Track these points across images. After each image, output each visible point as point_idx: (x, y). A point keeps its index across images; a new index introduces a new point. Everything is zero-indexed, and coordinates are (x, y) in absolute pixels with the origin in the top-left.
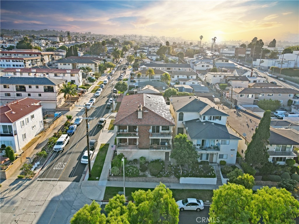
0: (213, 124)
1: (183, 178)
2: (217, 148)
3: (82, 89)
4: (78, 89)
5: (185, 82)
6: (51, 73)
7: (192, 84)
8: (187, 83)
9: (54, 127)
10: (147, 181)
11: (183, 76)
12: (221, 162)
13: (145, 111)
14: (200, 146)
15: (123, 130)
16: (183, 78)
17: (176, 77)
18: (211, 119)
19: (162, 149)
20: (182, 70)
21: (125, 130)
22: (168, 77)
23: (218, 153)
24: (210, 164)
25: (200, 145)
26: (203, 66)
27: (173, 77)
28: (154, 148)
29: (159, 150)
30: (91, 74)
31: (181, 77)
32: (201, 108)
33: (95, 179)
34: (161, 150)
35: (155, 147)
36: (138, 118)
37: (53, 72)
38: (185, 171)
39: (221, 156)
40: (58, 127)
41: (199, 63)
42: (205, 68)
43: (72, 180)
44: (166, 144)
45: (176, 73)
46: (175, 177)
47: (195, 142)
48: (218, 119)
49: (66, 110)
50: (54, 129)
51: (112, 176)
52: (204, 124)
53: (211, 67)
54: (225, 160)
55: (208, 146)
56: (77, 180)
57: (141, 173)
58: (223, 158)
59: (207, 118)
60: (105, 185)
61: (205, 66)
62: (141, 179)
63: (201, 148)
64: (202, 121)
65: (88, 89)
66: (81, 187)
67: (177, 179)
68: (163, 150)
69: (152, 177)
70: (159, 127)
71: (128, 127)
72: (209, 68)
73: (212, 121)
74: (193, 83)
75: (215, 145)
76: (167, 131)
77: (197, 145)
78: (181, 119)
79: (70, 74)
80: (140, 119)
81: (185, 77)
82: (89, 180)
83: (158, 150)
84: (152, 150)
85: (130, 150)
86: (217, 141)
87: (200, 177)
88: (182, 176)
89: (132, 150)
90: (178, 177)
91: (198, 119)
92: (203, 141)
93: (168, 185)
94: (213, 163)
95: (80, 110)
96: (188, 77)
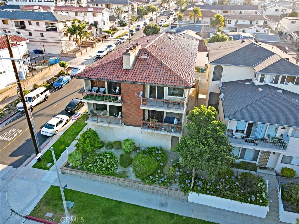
0: (280, 91)
1: (194, 193)
2: (281, 143)
3: (106, 34)
4: (102, 33)
5: (244, 29)
6: (71, 11)
7: (255, 32)
8: (247, 30)
9: (44, 76)
10: (127, 186)
11: (244, 21)
12: (283, 169)
13: (142, 57)
14: (242, 134)
15: (99, 88)
16: (244, 23)
17: (233, 22)
18: (276, 82)
19: (165, 130)
20: (244, 13)
21: (102, 89)
22: (220, 20)
23: (280, 154)
24: (259, 170)
25: (243, 132)
26: (276, 10)
27: (229, 23)
28: (149, 127)
29: (158, 132)
30: (125, 17)
31: (240, 22)
32: (259, 59)
33: (43, 167)
34: (162, 133)
35: (152, 125)
36: (124, 68)
37: (73, 10)
38: (200, 183)
39: (286, 160)
40: (49, 77)
41: (272, 6)
42: (279, 13)
43: (10, 163)
44: (175, 121)
45: (233, 17)
46: (180, 189)
47: (232, 125)
48: (293, 83)
49: (72, 56)
50: (43, 79)
51: (70, 167)
52: (260, 89)
53: (289, 11)
54: (295, 168)
55: (260, 136)
56: (16, 165)
57: (120, 170)
58: (289, 163)
59: (268, 79)
60: (52, 182)
61: (280, 10)
62: (115, 180)
63: (243, 138)
64: (258, 83)
65: (113, 34)
66: (14, 179)
67: (182, 193)
68: (165, 133)
69: (137, 179)
70: (163, 88)
71: (106, 83)
72: (285, 13)
73: (278, 85)
74: (257, 31)
75: (278, 135)
76: (178, 98)
77: (237, 131)
78: (217, 77)
79: (91, 13)
80: (127, 70)
81: (247, 22)
82: (34, 166)
83: (156, 132)
84: (146, 130)
85: (107, 125)
86: (284, 128)
87: (231, 199)
88: (193, 190)
89: (111, 126)
90: (186, 191)
91: (250, 80)
92: (250, 125)
93: (164, 201)
94: (265, 168)
95: (89, 58)
96: (251, 22)
